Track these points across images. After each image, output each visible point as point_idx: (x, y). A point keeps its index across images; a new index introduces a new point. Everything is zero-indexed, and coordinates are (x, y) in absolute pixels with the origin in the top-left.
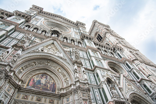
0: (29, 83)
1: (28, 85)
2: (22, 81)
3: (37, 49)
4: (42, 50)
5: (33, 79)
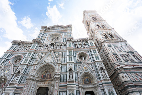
0: (41, 77)
1: (41, 78)
2: (39, 78)
3: (42, 62)
4: (45, 61)
5: (43, 75)
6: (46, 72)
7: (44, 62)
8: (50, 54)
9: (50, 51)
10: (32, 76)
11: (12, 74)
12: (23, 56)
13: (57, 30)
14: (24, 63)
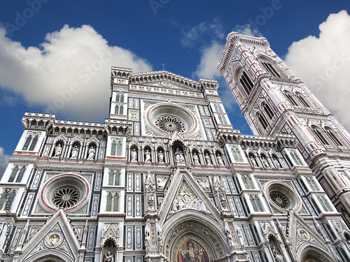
3: (172, 208)
4: (178, 208)
5: (180, 254)
6: (188, 245)
7: (176, 209)
8: (184, 181)
9: (181, 172)
10: (161, 257)
11: (79, 252)
12: (87, 181)
13: (168, 92)
14: (109, 208)
